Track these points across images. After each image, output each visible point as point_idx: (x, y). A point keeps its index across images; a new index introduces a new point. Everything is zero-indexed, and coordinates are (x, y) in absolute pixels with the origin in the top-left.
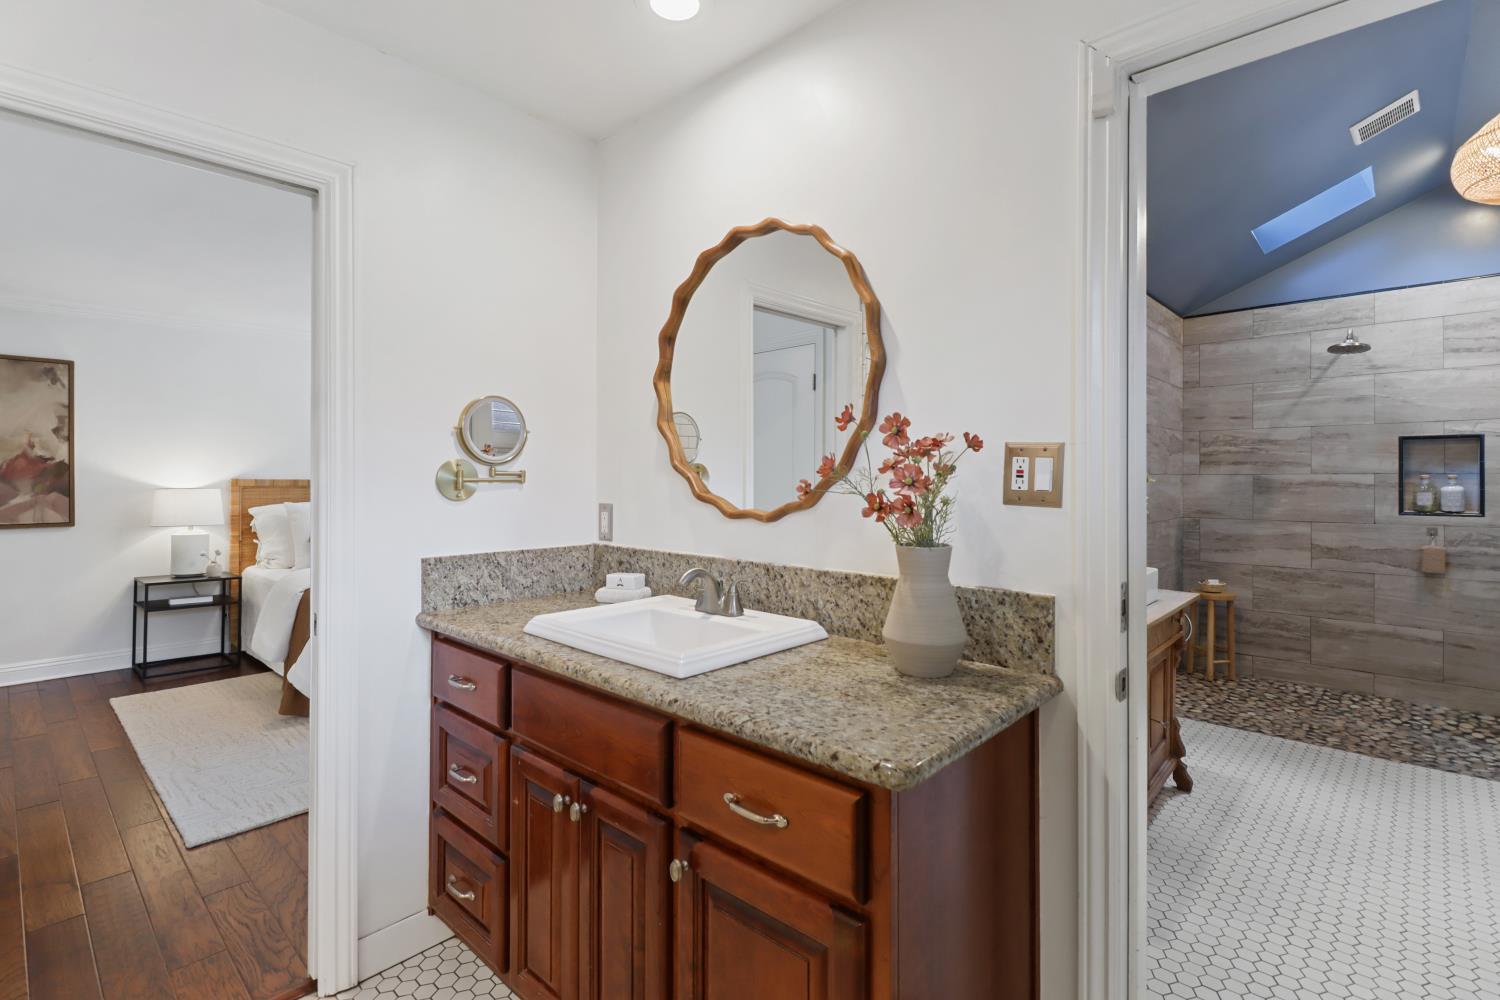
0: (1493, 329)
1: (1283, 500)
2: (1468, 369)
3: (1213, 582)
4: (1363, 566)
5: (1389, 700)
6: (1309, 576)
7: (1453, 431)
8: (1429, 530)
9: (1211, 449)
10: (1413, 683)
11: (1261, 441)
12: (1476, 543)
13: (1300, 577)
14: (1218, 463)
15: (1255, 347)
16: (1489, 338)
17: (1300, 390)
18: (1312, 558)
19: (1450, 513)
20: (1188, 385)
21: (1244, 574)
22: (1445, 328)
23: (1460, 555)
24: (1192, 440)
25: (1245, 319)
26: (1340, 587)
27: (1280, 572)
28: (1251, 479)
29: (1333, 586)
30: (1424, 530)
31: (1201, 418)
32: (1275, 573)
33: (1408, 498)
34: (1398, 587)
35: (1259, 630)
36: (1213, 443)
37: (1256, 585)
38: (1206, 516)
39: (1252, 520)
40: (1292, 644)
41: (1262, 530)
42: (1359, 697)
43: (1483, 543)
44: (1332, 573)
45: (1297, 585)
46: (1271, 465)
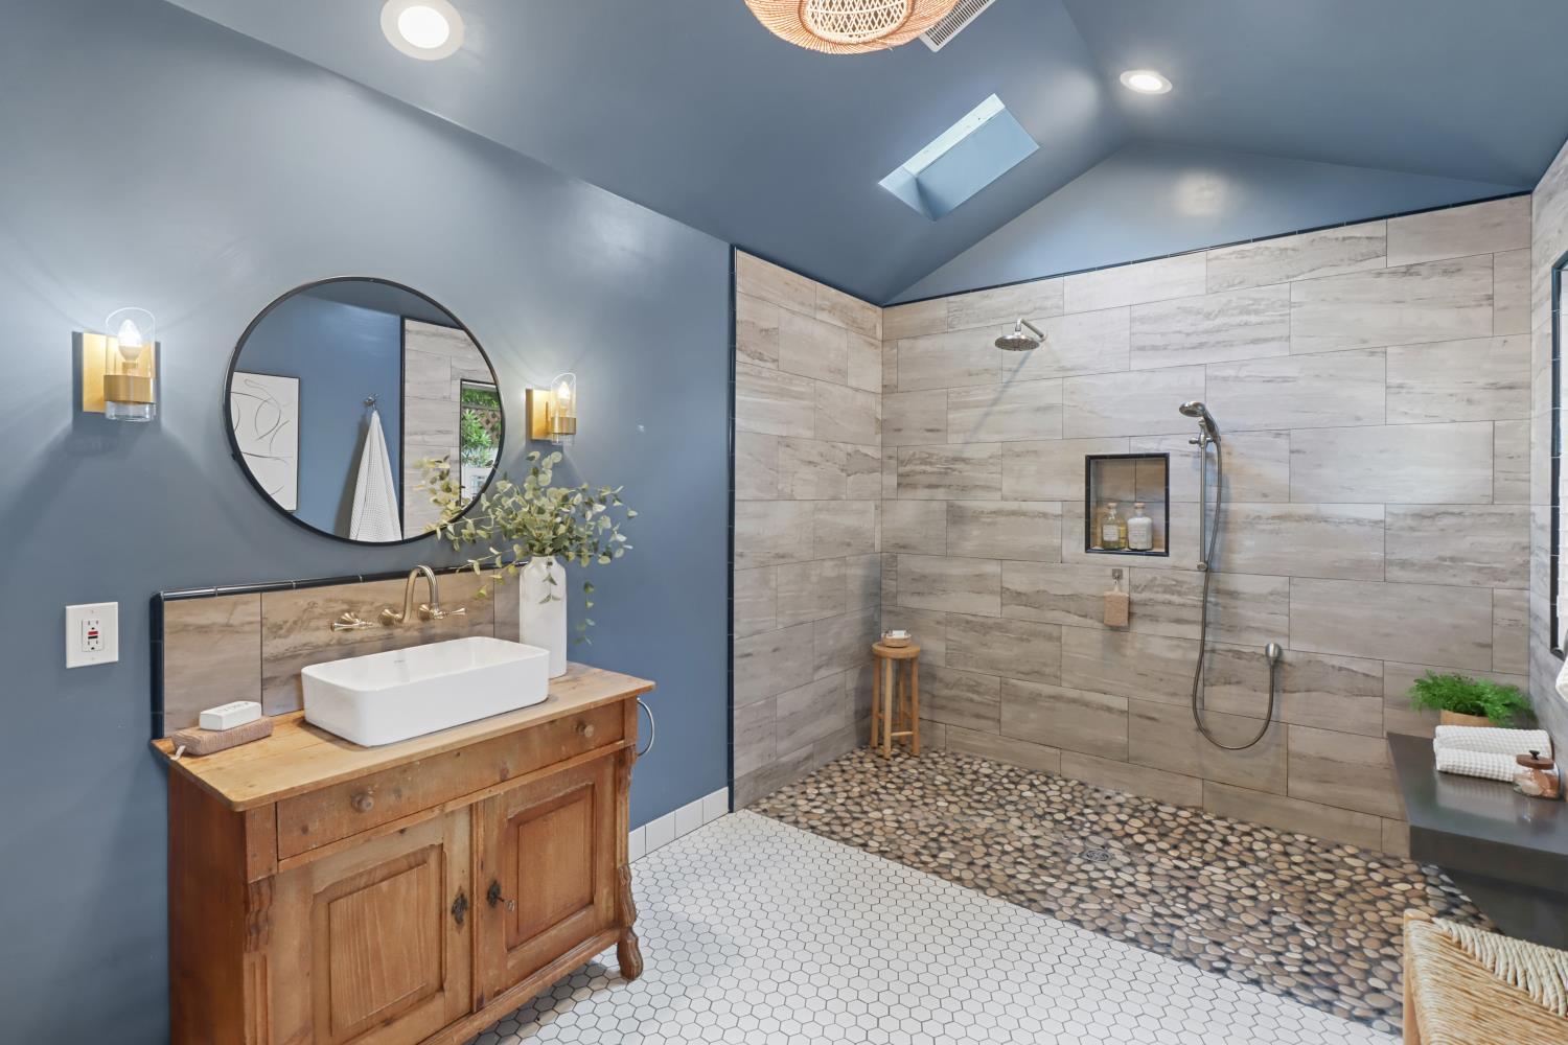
0: (1179, 321)
1: (975, 533)
2: (1153, 371)
3: (899, 635)
4: (1051, 615)
5: (1073, 783)
6: (999, 627)
7: (1139, 449)
8: (1114, 571)
9: (908, 468)
10: (1100, 763)
11: (956, 460)
12: (1160, 589)
13: (991, 628)
14: (914, 486)
15: (950, 343)
16: (1175, 332)
17: (993, 396)
18: (1002, 605)
19: (1135, 552)
20: (888, 389)
21: (938, 623)
22: (1132, 320)
23: (1145, 604)
24: (890, 457)
25: (939, 309)
26: (1028, 641)
27: (972, 622)
28: (945, 503)
29: (1022, 639)
30: (1109, 572)
31: (899, 430)
32: (967, 622)
33: (1095, 531)
34: (1083, 640)
35: (951, 693)
36: (910, 461)
37: (949, 637)
38: (902, 550)
39: (946, 556)
40: (982, 710)
41: (955, 569)
42: (1043, 779)
43: (1168, 590)
44: (1021, 624)
45: (988, 637)
46: (964, 488)
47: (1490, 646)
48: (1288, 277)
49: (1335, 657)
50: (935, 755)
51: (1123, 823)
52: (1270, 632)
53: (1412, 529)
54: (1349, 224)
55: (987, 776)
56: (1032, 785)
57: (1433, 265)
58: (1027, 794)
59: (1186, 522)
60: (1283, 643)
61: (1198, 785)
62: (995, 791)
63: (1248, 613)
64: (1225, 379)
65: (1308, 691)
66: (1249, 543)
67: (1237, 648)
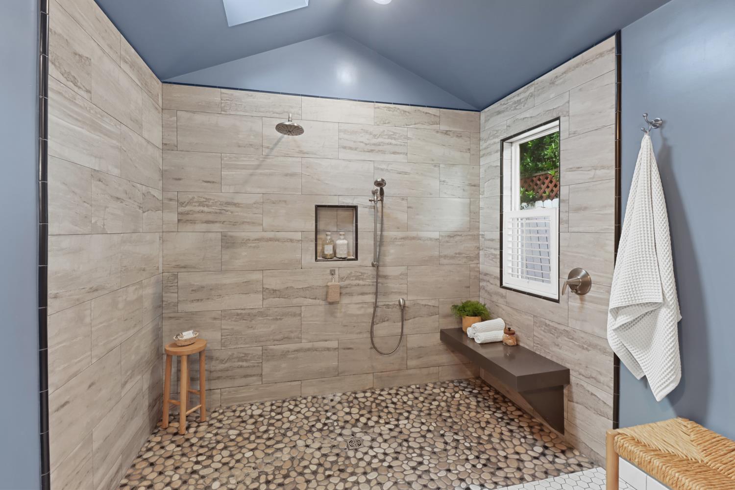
0: (362, 136)
1: (244, 254)
2: (350, 161)
3: (188, 335)
4: (295, 301)
5: (309, 399)
6: (261, 314)
7: (344, 202)
8: (331, 271)
9: (188, 208)
10: (323, 381)
11: (228, 204)
12: (354, 278)
13: (255, 316)
14: (193, 222)
15: (224, 121)
16: (360, 142)
17: (256, 163)
18: (263, 299)
19: (344, 259)
20: (167, 147)
21: (215, 319)
22: (340, 131)
23: (347, 287)
24: (171, 200)
25: (215, 95)
26: (281, 319)
27: (241, 314)
28: (219, 235)
29: (277, 319)
30: (328, 271)
31: (180, 179)
32: (238, 315)
33: (319, 248)
34: (314, 313)
35: (227, 365)
36: (189, 203)
37: (223, 327)
38: (183, 270)
39: (221, 271)
40: (249, 371)
41: (228, 279)
42: (293, 403)
43: (357, 278)
44: (276, 310)
45: (253, 322)
46: (235, 224)
47: (469, 287)
48: (407, 125)
49: (423, 300)
50: (216, 414)
51: (349, 413)
52: (400, 293)
53: (447, 242)
54: (428, 107)
55: (261, 416)
56: (290, 410)
57: (454, 132)
58: (292, 418)
59: (366, 242)
60: (405, 297)
61: (371, 377)
62: (272, 425)
63: (392, 285)
64: (382, 170)
65: (414, 318)
66: (392, 251)
67: (387, 303)
